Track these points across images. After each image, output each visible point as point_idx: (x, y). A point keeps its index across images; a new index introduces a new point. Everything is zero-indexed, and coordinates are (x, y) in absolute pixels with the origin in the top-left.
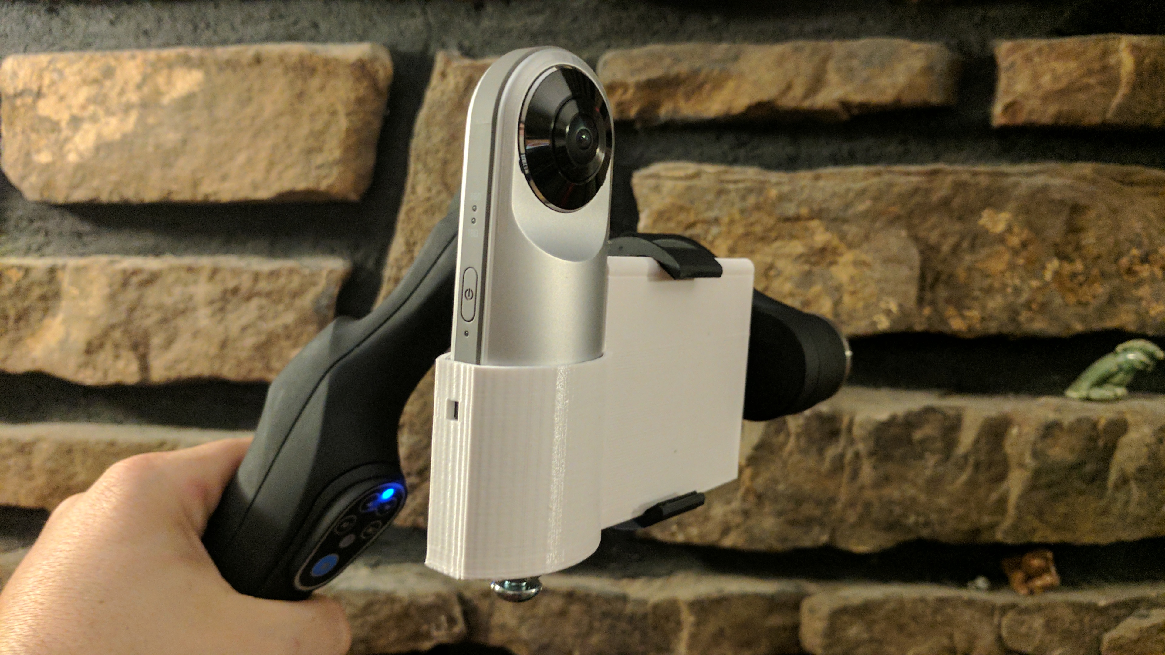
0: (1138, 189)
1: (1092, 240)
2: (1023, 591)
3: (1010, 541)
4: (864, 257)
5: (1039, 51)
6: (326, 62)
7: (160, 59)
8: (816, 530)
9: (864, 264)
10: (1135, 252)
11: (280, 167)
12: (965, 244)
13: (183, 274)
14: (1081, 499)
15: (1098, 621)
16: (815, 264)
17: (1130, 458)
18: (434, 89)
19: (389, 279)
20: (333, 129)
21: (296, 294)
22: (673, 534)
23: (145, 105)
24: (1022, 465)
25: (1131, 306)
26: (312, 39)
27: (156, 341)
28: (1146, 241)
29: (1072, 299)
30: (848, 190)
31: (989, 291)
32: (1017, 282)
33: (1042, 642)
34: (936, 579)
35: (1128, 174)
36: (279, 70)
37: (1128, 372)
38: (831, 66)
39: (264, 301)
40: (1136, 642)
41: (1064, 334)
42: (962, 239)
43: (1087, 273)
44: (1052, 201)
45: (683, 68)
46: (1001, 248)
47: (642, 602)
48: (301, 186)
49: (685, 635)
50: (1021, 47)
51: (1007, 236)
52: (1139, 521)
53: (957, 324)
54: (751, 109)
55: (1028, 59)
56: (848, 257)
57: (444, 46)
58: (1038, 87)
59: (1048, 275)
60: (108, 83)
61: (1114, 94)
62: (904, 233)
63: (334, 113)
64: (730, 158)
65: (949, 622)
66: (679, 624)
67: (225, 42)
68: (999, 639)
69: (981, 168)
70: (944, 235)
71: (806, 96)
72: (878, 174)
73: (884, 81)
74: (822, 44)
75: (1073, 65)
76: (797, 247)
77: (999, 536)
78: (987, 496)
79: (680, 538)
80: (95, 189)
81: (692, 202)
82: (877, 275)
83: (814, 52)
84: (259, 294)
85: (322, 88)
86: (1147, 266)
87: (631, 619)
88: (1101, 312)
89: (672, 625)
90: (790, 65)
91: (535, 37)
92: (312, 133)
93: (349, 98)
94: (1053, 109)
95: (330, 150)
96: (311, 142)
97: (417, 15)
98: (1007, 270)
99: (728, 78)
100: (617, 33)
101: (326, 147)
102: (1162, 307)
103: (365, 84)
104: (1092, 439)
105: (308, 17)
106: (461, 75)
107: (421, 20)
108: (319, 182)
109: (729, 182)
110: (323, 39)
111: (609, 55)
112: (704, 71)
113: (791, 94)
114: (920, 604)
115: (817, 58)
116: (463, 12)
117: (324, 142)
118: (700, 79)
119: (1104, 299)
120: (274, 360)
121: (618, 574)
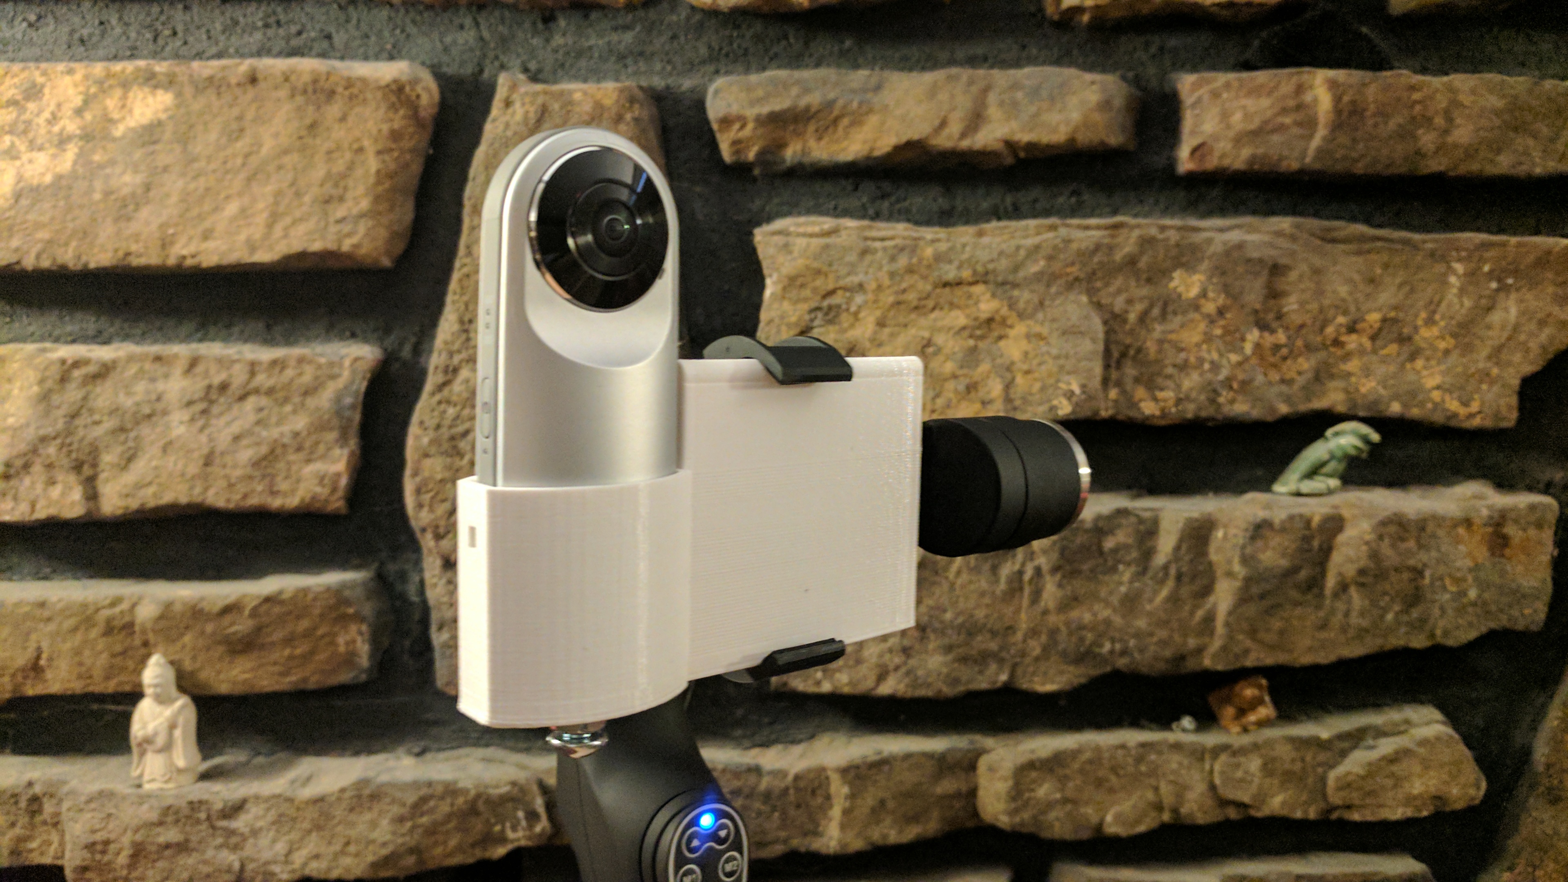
0: (1342, 247)
1: (1295, 307)
2: (1236, 729)
3: (1220, 667)
4: (1037, 329)
5: (1228, 85)
6: (349, 83)
7: (110, 75)
8: (993, 667)
9: (1040, 337)
10: (1341, 319)
11: (288, 220)
12: (1156, 312)
13: (148, 366)
14: (1298, 611)
15: (1322, 757)
16: (982, 338)
17: (1349, 560)
18: (494, 120)
19: (436, 368)
20: (359, 172)
21: (308, 392)
22: (818, 683)
23: (87, 137)
24: (1230, 574)
25: (1339, 384)
26: (323, 55)
27: (108, 458)
28: (1353, 308)
29: (1275, 376)
30: (1018, 248)
31: (1183, 367)
32: (1215, 356)
33: (1260, 787)
34: (1135, 723)
35: (1329, 230)
36: (283, 93)
37: (1340, 460)
38: (992, 98)
39: (264, 401)
40: (1363, 778)
41: (1270, 419)
42: (1151, 306)
43: (1290, 345)
44: (1249, 261)
45: (813, 99)
46: (1197, 316)
47: (780, 774)
48: (316, 246)
49: (836, 812)
50: (1208, 82)
51: (1202, 301)
52: (1362, 632)
53: (1149, 408)
54: (898, 149)
55: (1215, 95)
56: (1020, 329)
57: (503, 67)
58: (1228, 127)
59: (1248, 348)
60: (32, 106)
61: (1311, 136)
62: (1084, 299)
63: (361, 150)
64: (871, 212)
65: (1153, 772)
66: (828, 797)
67: (199, 56)
68: (1213, 787)
69: (1168, 222)
70: (1130, 302)
71: (963, 135)
72: (1053, 228)
73: (1053, 117)
74: (981, 72)
75: (1265, 102)
76: (959, 319)
77: (1207, 662)
78: (1192, 613)
79: (826, 687)
80: (17, 250)
81: (830, 265)
82: (1054, 351)
83: (971, 82)
84: (256, 391)
85: (343, 119)
86: (1354, 337)
87: (767, 796)
88: (1308, 391)
89: (819, 800)
90: (943, 96)
91: (622, 57)
92: (329, 175)
93: (380, 131)
94: (1246, 153)
95: (355, 198)
96: (329, 189)
97: (467, 27)
98: (1204, 342)
99: (870, 111)
100: (727, 55)
101: (349, 195)
102: (1373, 384)
103: (402, 112)
104: (1307, 539)
105: (318, 27)
106: (532, 103)
107: (473, 33)
108: (340, 241)
109: (874, 239)
110: (338, 55)
111: (720, 82)
112: (840, 103)
113: (946, 132)
114: (1120, 752)
115: (974, 89)
116: (527, 25)
117: (346, 188)
118: (836, 113)
119: (1310, 375)
120: (279, 479)
121: (746, 743)
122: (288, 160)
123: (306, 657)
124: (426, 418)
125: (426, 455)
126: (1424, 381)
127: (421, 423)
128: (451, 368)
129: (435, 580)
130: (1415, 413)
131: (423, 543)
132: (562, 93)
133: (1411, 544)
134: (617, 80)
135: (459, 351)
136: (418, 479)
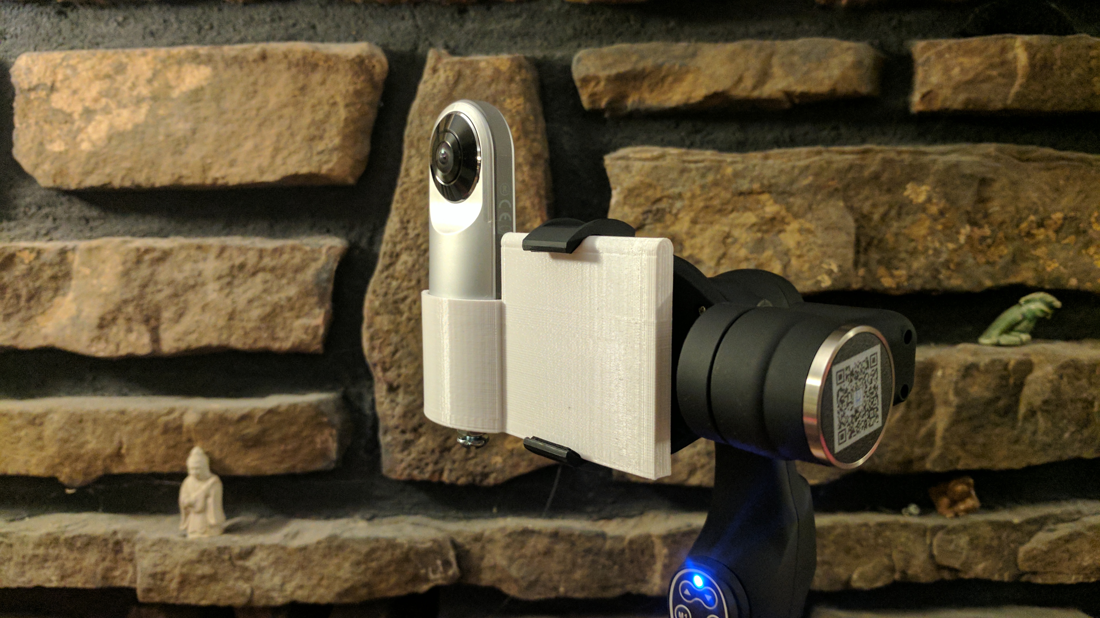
0: (1033, 165)
1: (997, 208)
2: (950, 515)
3: (938, 469)
4: (807, 225)
5: (949, 48)
6: (327, 58)
7: (170, 56)
9: (809, 231)
10: (1032, 218)
11: (285, 153)
12: (893, 213)
13: (193, 252)
14: (997, 431)
15: (1014, 536)
16: (767, 232)
17: (1037, 394)
18: (425, 82)
19: (385, 253)
20: (333, 120)
21: (299, 270)
23: (155, 98)
24: (946, 403)
25: (1031, 264)
26: (310, 39)
27: (167, 315)
28: (1041, 209)
29: (981, 259)
30: (793, 167)
31: (913, 253)
32: (937, 245)
33: (968, 558)
34: (875, 509)
35: (1025, 152)
36: (283, 66)
37: (1030, 320)
38: (775, 61)
39: (268, 276)
40: (1046, 553)
41: (978, 290)
42: (891, 207)
43: (994, 236)
44: (964, 176)
45: (648, 64)
46: (923, 216)
47: (620, 539)
48: (304, 170)
49: (658, 567)
50: (935, 46)
51: (928, 205)
52: (1045, 447)
53: (887, 282)
54: (708, 98)
55: (940, 55)
56: (794, 225)
57: (431, 45)
58: (950, 78)
59: (962, 239)
60: (119, 78)
61: (1012, 85)
62: (841, 204)
63: (335, 104)
64: (688, 142)
65: (888, 544)
66: (653, 556)
67: (228, 42)
68: (932, 556)
69: (904, 148)
70: (874, 206)
71: (755, 87)
72: (819, 153)
73: (821, 74)
74: (768, 43)
75: (977, 60)
76: (750, 218)
77: (928, 466)
78: (918, 430)
80: (109, 175)
81: (658, 180)
82: (820, 242)
83: (760, 50)
84: (263, 269)
85: (323, 83)
86: (1042, 230)
87: (610, 554)
88: (1006, 270)
89: (647, 558)
90: (740, 60)
91: (513, 37)
92: (313, 122)
93: (347, 91)
94: (962, 97)
95: (330, 138)
96: (313, 131)
97: (407, 18)
98: (929, 234)
99: (688, 72)
100: (586, 34)
101: (327, 135)
102: (1057, 265)
103: (362, 78)
104: (1004, 378)
105: (306, 20)
106: (451, 70)
107: (411, 22)
108: (320, 167)
109: (690, 162)
110: (320, 39)
111: (582, 53)
112: (667, 65)
113: (742, 86)
114: (864, 529)
115: (763, 54)
116: (448, 15)
117: (324, 130)
118: (663, 73)
119: (1009, 258)
120: (278, 329)
121: (595, 516)
122: (288, 111)
123: (296, 451)
124: (378, 289)
125: (377, 314)
126: (1096, 262)
127: (374, 292)
128: (395, 254)
129: (382, 399)
130: (1088, 286)
131: (374, 374)
132: (471, 63)
133: (1084, 382)
134: (509, 52)
135: (400, 242)
136: (372, 330)
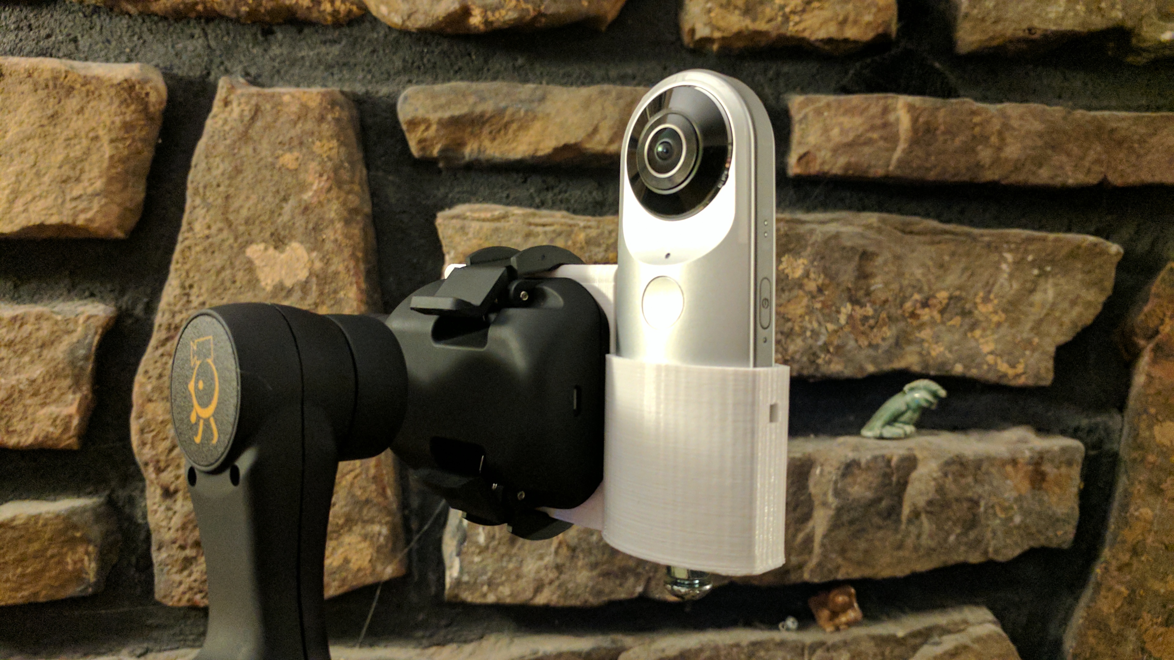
0: (917, 238)
1: (880, 286)
2: (829, 629)
3: (816, 580)
5: (828, 105)
6: (86, 82)
8: (631, 580)
10: (917, 297)
11: (27, 197)
14: (880, 534)
15: (899, 651)
17: (920, 493)
18: (215, 116)
19: (160, 326)
20: (94, 157)
21: (45, 345)
22: (484, 595)
24: (825, 504)
25: (914, 348)
26: (69, 56)
28: (926, 288)
29: (863, 342)
31: (790, 334)
34: (748, 623)
35: (908, 224)
37: (914, 411)
41: (859, 376)
43: (876, 316)
44: (844, 248)
45: (488, 107)
46: (801, 293)
48: (54, 220)
50: (813, 102)
51: (805, 281)
52: (930, 552)
54: (558, 150)
55: (819, 112)
57: (227, 72)
58: (829, 140)
59: (843, 319)
61: (894, 149)
63: (96, 138)
64: (537, 200)
71: (613, 140)
74: (628, 88)
75: (858, 120)
77: (806, 576)
78: (794, 536)
79: (491, 599)
83: (619, 97)
85: (81, 111)
86: (927, 310)
88: (890, 354)
90: (596, 108)
91: (329, 67)
92: (67, 159)
93: (113, 123)
94: (842, 161)
95: (90, 179)
96: (66, 171)
97: (196, 36)
98: (807, 314)
99: (535, 118)
100: (419, 68)
101: (85, 177)
102: (942, 349)
103: (133, 107)
104: (886, 476)
105: (65, 32)
106: (247, 103)
107: (201, 41)
108: (76, 216)
109: (537, 225)
110: (82, 56)
111: (410, 90)
112: (509, 112)
113: (597, 137)
114: (735, 650)
115: (622, 103)
116: (248, 36)
117: (82, 171)
118: (506, 119)
119: (891, 341)
120: (15, 420)
121: (425, 642)
122: (32, 145)
123: (38, 575)
124: (150, 368)
125: (150, 400)
126: (981, 347)
127: (146, 372)
128: (173, 326)
129: (155, 507)
130: (974, 372)
131: (145, 475)
132: (273, 96)
133: (970, 479)
134: (324, 86)
135: (181, 312)
136: (142, 421)
